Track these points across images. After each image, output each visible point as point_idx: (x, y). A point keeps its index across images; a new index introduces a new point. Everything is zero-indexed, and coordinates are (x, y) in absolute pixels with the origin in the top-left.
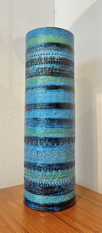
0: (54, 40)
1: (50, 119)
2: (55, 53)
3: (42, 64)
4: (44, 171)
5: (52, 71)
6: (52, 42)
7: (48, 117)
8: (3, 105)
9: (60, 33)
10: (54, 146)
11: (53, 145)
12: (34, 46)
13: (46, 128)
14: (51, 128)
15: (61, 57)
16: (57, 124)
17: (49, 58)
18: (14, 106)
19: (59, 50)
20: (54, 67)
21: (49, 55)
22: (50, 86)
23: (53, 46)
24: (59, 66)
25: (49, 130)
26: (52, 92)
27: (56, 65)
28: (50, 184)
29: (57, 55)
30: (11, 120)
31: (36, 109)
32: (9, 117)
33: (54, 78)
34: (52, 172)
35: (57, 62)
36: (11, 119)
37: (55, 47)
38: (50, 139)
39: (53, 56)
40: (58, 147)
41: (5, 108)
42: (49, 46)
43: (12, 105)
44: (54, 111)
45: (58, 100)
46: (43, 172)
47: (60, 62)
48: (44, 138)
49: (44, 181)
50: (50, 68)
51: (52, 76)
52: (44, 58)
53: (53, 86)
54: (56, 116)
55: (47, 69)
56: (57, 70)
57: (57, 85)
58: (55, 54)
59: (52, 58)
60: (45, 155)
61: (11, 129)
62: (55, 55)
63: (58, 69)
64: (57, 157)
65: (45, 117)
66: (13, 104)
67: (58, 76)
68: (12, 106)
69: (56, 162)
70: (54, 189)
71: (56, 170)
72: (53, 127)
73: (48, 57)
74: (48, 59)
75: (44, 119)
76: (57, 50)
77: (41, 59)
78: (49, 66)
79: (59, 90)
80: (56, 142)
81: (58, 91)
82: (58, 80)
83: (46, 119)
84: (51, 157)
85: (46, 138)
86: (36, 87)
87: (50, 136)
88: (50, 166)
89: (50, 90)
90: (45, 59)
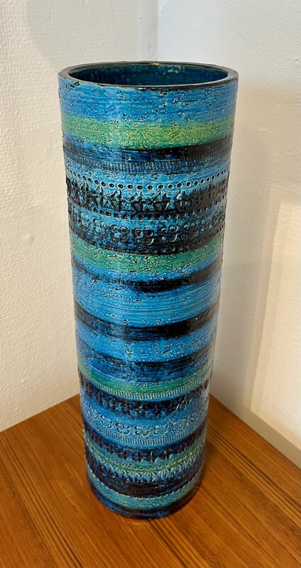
0: (166, 137)
1: (150, 363)
2: (170, 182)
3: (124, 217)
4: (133, 459)
5: (157, 239)
6: (159, 144)
7: (143, 358)
8: (6, 209)
9: (191, 105)
10: (160, 416)
11: (156, 414)
12: (94, 149)
13: (138, 381)
14: (153, 383)
15: (189, 190)
16: (170, 373)
17: (149, 199)
18: (36, 205)
19: (182, 172)
20: (165, 227)
21: (150, 192)
22: (151, 282)
23: (164, 158)
24: (181, 223)
25: (148, 386)
26: (156, 300)
27: (172, 220)
28: (148, 480)
29: (175, 189)
30: (32, 242)
31: (108, 334)
32: (27, 237)
33: (162, 260)
34: (153, 461)
35: (177, 211)
36: (32, 239)
37: (168, 163)
38: (149, 405)
39: (163, 193)
40: (169, 416)
41: (12, 214)
42: (149, 159)
43: (30, 201)
44: (163, 344)
45: (174, 316)
46: (131, 460)
47: (184, 208)
48: (134, 401)
49: (134, 475)
50: (149, 232)
51: (160, 254)
52: (133, 198)
53: (159, 282)
54: (167, 355)
55: (142, 234)
56: (175, 234)
57: (173, 277)
58: (170, 186)
59: (160, 199)
60: (136, 432)
61: (35, 263)
62: (168, 191)
63: (178, 232)
64: (166, 434)
65: (133, 358)
66: (33, 197)
67: (177, 252)
68: (30, 206)
69: (163, 444)
70: (157, 485)
71: (164, 456)
72: (158, 380)
73: (145, 197)
74: (144, 202)
75: (133, 363)
76: (178, 171)
77: (120, 202)
78: (148, 224)
79: (178, 290)
80: (166, 407)
81: (176, 293)
82: (178, 263)
83: (138, 363)
84: (151, 436)
85: (139, 403)
86: (108, 280)
87: (150, 398)
88: (147, 451)
89: (150, 294)
90: (135, 202)
